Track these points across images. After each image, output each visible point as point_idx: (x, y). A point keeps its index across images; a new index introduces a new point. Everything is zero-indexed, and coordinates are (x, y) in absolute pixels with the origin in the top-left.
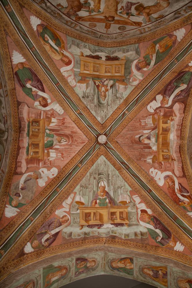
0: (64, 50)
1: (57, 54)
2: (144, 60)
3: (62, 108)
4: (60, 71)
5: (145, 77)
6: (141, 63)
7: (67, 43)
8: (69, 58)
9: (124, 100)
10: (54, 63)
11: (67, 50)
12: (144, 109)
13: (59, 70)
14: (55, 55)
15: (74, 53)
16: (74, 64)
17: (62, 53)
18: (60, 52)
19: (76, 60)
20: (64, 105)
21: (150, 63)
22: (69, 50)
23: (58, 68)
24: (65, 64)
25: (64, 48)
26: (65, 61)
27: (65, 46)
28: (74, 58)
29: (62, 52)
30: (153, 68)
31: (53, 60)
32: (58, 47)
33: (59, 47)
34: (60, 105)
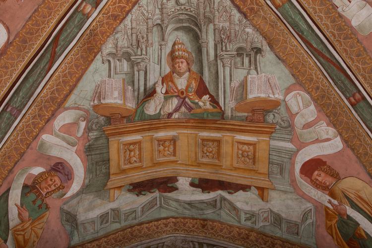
0: (329, 206)
1: (352, 196)
2: (47, 201)
3: (340, 10)
4: (345, 141)
5: (33, 145)
6: (53, 188)
7: (318, 227)
8: (312, 181)
9: (100, 50)
10: (365, 167)
11: (316, 208)
12: (18, 26)
13: (348, 146)
14: (358, 191)
15: (294, 196)
16: (293, 165)
17: (334, 198)
18: (341, 203)
19: (287, 176)
20: (333, 21)
21: (24, 194)
22: (309, 205)
23: (353, 150)
24: (324, 163)
25: (327, 214)
26: (326, 173)
27: (324, 219)
28: (293, 182)
29: (335, 202)
30: (9, 179)
31: (367, 178)
32: (348, 216)
33: (345, 217)
34: (347, 23)
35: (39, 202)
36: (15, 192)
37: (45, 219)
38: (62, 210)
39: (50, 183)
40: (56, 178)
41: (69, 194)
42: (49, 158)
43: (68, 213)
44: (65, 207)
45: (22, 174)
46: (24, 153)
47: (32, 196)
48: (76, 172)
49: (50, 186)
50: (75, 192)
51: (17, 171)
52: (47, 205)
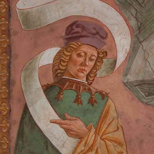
35: (85, 97)
36: (38, 105)
37: (113, 113)
38: (127, 85)
39: (81, 60)
40: (85, 48)
41: (121, 57)
42: (52, 28)
43: (141, 84)
44: (131, 78)
45: (29, 76)
46: (9, 46)
47: (69, 95)
48: (105, 21)
49: (83, 64)
50: (128, 48)
51: (19, 76)
52: (101, 93)
